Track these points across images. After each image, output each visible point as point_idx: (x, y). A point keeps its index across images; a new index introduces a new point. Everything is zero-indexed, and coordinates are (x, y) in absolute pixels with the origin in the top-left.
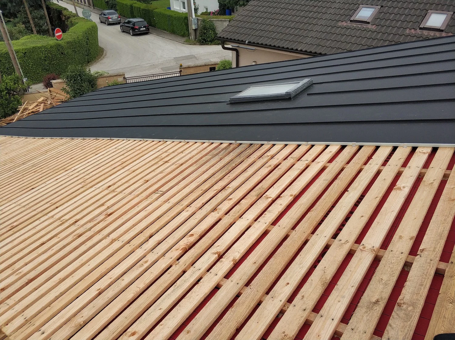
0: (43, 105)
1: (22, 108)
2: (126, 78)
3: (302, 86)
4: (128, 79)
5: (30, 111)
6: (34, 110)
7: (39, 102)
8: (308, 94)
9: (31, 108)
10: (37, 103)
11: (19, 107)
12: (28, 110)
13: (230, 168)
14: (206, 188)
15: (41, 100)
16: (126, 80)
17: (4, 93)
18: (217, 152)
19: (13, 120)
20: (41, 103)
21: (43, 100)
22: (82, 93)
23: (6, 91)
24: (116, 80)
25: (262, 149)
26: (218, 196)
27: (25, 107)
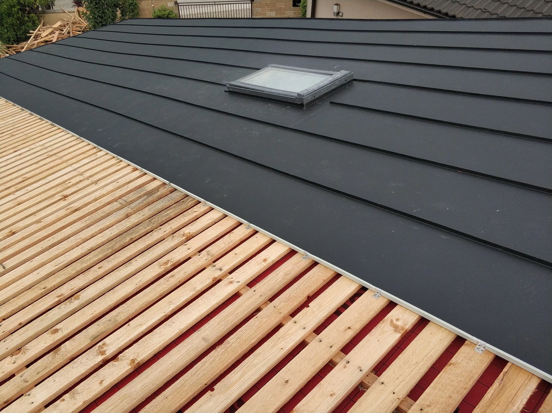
0: (57, 33)
1: (34, 34)
2: (178, 4)
3: (329, 84)
4: (181, 6)
5: (42, 40)
6: (47, 39)
7: (55, 28)
8: (332, 103)
9: (44, 34)
10: (52, 29)
11: (31, 31)
12: (41, 37)
13: (118, 246)
14: (54, 283)
15: (56, 25)
16: (178, 6)
17: (15, 9)
18: (135, 198)
19: (23, 48)
20: (56, 29)
21: (60, 26)
22: (104, 23)
23: (19, 7)
24: (164, 5)
25: (190, 214)
26: (49, 316)
27: (39, 32)
